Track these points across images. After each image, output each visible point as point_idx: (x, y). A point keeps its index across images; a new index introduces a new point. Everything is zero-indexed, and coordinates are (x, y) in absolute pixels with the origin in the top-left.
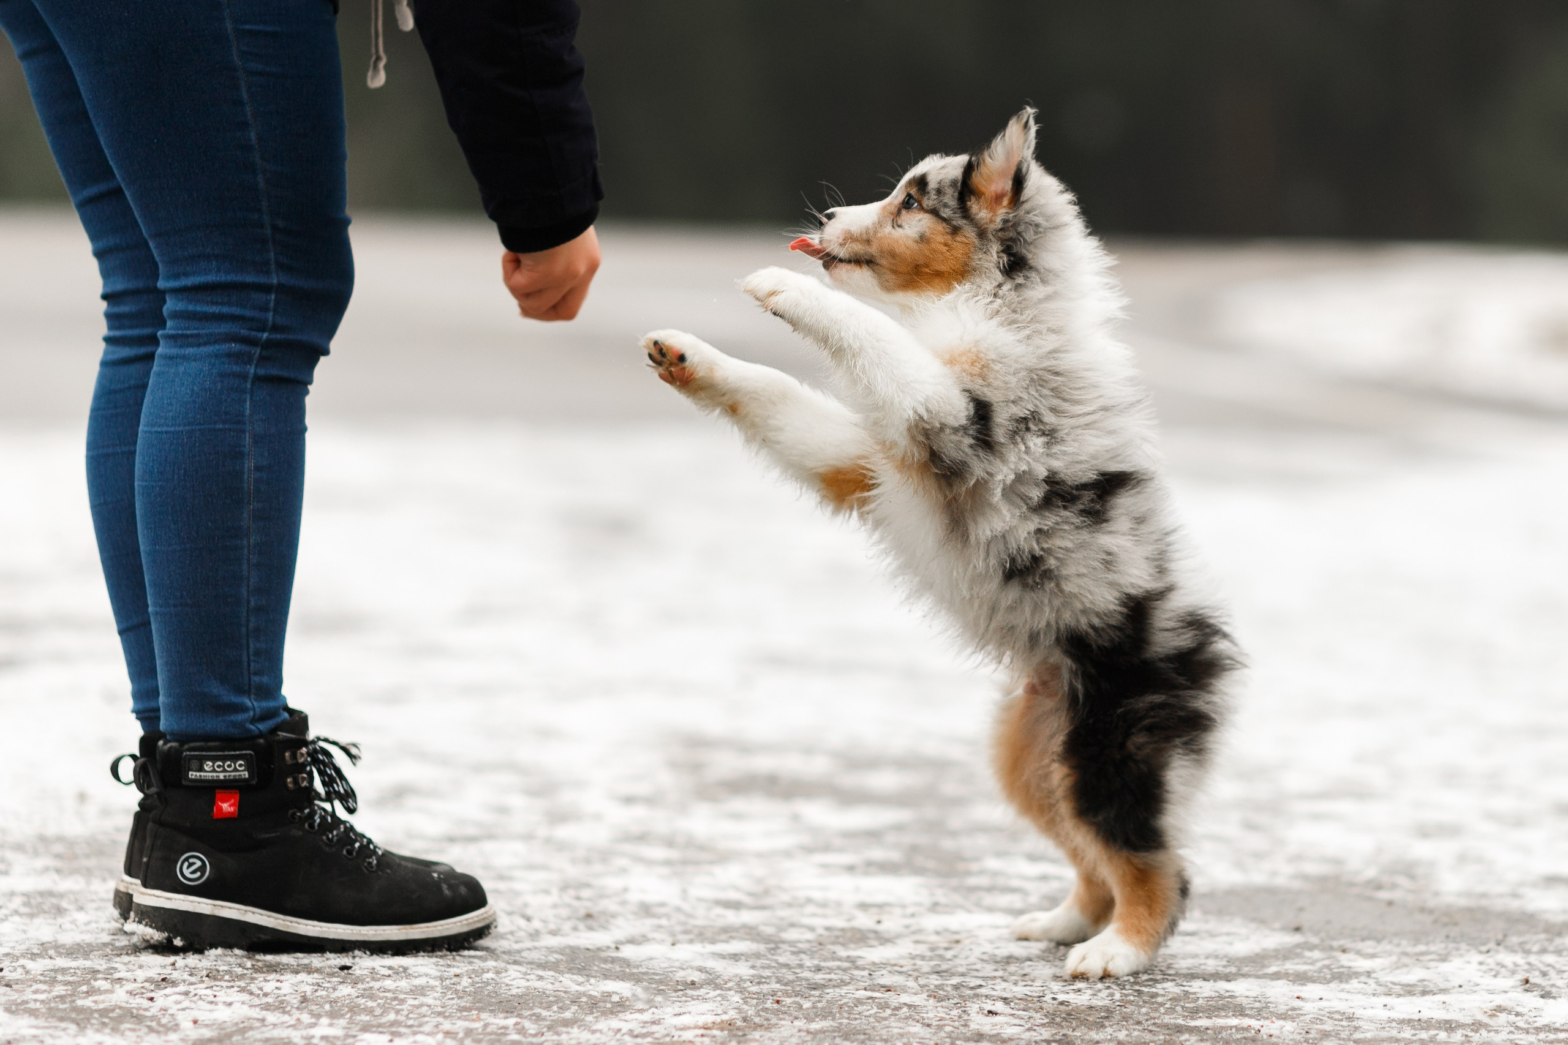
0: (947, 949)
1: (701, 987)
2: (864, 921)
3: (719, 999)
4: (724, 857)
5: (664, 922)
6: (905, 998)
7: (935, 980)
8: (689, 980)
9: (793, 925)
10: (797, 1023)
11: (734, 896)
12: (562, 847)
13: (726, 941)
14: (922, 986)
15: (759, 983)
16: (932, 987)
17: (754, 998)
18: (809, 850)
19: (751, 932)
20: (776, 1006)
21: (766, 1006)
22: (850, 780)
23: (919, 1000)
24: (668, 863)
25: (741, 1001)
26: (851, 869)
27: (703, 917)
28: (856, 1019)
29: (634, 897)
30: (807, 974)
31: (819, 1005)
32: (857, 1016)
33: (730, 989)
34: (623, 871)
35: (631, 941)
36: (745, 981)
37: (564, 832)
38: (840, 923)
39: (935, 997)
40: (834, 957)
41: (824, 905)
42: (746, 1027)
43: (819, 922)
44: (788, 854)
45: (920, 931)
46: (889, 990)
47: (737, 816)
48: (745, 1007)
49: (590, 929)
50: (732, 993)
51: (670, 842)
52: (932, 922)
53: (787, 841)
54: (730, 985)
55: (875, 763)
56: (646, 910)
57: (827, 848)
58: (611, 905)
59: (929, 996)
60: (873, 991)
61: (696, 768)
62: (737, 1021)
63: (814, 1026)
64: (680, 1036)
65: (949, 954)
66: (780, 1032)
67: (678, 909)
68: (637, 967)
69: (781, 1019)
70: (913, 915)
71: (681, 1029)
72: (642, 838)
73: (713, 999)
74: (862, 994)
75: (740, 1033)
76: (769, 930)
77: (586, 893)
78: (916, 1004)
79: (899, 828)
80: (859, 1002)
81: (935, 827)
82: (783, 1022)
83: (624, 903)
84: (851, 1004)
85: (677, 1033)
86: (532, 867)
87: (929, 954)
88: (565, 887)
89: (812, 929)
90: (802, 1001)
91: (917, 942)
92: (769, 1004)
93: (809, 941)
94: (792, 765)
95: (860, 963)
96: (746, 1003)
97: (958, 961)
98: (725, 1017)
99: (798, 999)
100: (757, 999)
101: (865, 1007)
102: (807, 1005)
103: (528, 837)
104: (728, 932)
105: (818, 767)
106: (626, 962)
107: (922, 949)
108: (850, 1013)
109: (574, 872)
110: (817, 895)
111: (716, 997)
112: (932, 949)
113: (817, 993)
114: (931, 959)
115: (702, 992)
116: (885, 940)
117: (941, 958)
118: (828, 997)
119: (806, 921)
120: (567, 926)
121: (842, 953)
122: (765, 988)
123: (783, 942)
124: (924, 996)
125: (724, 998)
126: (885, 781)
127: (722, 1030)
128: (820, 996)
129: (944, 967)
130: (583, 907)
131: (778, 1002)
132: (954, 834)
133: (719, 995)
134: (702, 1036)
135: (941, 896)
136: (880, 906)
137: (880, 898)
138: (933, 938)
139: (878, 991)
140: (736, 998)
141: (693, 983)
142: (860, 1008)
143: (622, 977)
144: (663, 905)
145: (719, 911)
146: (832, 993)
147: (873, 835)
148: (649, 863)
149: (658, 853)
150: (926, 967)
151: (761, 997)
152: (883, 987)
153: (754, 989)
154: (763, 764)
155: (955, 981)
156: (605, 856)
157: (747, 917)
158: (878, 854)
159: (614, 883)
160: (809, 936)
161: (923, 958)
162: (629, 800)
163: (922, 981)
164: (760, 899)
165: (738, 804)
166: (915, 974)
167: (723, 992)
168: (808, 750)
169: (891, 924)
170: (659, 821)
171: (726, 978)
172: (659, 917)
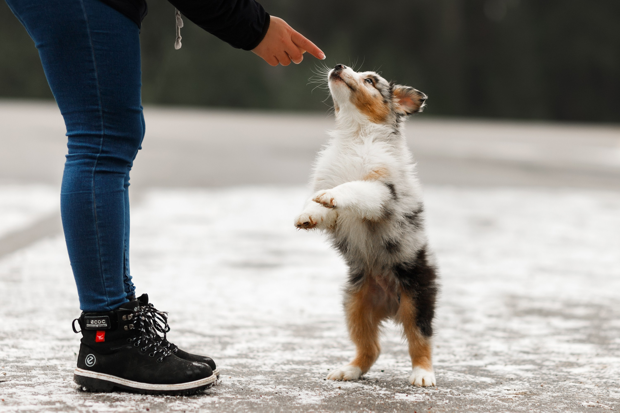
0: (602, 369)
1: (515, 380)
2: (572, 359)
3: (521, 384)
4: (523, 336)
5: (502, 358)
6: (587, 386)
7: (597, 380)
8: (511, 377)
9: (547, 360)
10: (548, 393)
11: (526, 349)
12: (467, 331)
13: (524, 365)
14: (593, 382)
15: (535, 379)
16: (596, 382)
17: (533, 385)
18: (554, 334)
19: (532, 362)
20: (541, 387)
21: (538, 387)
22: (568, 311)
23: (591, 387)
24: (503, 338)
25: (529, 385)
26: (568, 341)
27: (516, 357)
28: (569, 393)
29: (492, 349)
30: (552, 377)
31: (557, 387)
32: (570, 392)
33: (525, 381)
34: (488, 340)
35: (491, 364)
36: (531, 379)
37: (468, 326)
38: (564, 360)
39: (597, 386)
40: (562, 371)
41: (558, 353)
42: (531, 394)
43: (557, 359)
44: (546, 336)
45: (592, 363)
46: (581, 383)
47: (528, 323)
48: (531, 387)
49: (476, 359)
50: (526, 382)
51: (504, 330)
52: (597, 360)
53: (545, 331)
54: (525, 380)
55: (576, 305)
56: (496, 354)
57: (559, 334)
58: (483, 352)
59: (595, 385)
60: (576, 383)
61: (513, 306)
62: (527, 392)
63: (555, 395)
64: (507, 397)
65: (603, 371)
66: (542, 396)
67: (507, 354)
68: (493, 373)
69: (543, 392)
70: (590, 358)
71: (508, 395)
72: (495, 329)
73: (519, 384)
74: (572, 384)
75: (529, 396)
76: (539, 362)
77: (475, 347)
78: (591, 388)
79: (585, 328)
80: (570, 387)
81: (598, 328)
82: (544, 393)
83: (488, 351)
84: (567, 387)
85: (506, 396)
86: (456, 338)
87: (595, 371)
88: (468, 345)
89: (554, 361)
90: (550, 386)
91: (591, 367)
92: (539, 387)
93: (553, 366)
94: (547, 305)
95: (571, 373)
96: (531, 386)
97: (605, 374)
98: (523, 391)
99: (549, 385)
100: (535, 385)
101: (572, 389)
102: (552, 387)
103: (455, 328)
104: (524, 362)
105: (556, 306)
106: (488, 371)
107: (593, 369)
108: (567, 391)
109: (471, 340)
110: (556, 350)
111: (520, 384)
112: (597, 369)
113: (556, 383)
114: (596, 373)
115: (515, 382)
116: (579, 365)
117: (600, 372)
118: (560, 385)
119: (553, 359)
120: (468, 358)
121: (565, 370)
122: (538, 381)
123: (544, 366)
124: (594, 385)
125: (523, 384)
126: (580, 311)
127: (522, 395)
128: (557, 384)
129: (601, 375)
130: (474, 352)
131: (542, 386)
132: (605, 330)
133: (521, 383)
134: (515, 397)
135: (600, 351)
136: (579, 355)
137: (578, 351)
138: (597, 366)
139: (577, 383)
140: (527, 384)
141: (512, 379)
142: (571, 389)
143: (487, 376)
144: (501, 352)
145: (521, 355)
146: (561, 383)
147: (576, 330)
148: (497, 338)
149: (500, 334)
150: (594, 375)
151: (536, 384)
152: (579, 382)
153: (534, 381)
154: (537, 305)
155: (604, 380)
156: (481, 335)
157: (531, 357)
158: (578, 336)
159: (485, 344)
160: (553, 364)
161: (593, 372)
162: (490, 316)
163: (593, 380)
164: (536, 351)
165: (529, 318)
166: (590, 378)
167: (523, 382)
168: (554, 300)
169: (582, 360)
170: (501, 323)
171: (524, 377)
172: (500, 356)
